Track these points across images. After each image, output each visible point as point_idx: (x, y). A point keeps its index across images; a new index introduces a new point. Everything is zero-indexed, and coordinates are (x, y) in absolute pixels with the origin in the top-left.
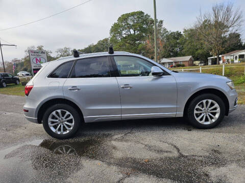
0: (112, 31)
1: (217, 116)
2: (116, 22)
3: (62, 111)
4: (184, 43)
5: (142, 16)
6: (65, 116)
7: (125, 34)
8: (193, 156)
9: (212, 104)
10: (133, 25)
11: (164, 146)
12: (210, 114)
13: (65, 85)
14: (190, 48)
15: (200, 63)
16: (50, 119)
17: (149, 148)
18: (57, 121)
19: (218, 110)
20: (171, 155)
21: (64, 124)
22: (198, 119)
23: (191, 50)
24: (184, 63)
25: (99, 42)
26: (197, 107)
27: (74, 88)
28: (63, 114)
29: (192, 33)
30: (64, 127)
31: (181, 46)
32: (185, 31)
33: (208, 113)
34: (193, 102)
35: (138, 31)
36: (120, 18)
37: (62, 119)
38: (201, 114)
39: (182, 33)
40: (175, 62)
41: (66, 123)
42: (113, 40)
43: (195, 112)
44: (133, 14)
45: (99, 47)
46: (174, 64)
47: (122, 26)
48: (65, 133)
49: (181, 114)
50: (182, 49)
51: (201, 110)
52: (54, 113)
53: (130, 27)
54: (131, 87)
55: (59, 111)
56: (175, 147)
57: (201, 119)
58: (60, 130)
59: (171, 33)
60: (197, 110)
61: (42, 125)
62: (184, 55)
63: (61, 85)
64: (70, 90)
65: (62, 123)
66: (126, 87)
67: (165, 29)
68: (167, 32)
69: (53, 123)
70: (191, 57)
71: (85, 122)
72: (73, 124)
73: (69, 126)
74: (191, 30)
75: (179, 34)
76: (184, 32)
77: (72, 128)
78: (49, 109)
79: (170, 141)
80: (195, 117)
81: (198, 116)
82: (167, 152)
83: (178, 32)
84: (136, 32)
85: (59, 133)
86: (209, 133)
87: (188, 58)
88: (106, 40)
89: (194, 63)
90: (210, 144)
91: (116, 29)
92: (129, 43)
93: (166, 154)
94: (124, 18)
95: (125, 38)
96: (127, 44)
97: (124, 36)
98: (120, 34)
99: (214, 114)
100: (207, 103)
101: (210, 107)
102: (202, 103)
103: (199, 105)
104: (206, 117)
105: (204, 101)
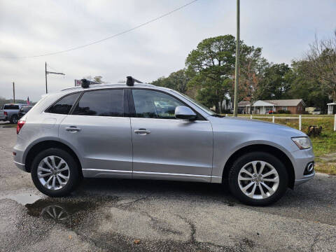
0: (188, 60)
1: (275, 188)
2: (196, 48)
3: (56, 159)
4: (292, 80)
5: (232, 42)
6: (60, 165)
7: (206, 65)
8: (209, 243)
9: (267, 169)
10: (218, 54)
11: (178, 224)
12: (263, 184)
13: (62, 124)
14: (301, 88)
15: (315, 111)
16: (40, 168)
17: (155, 223)
18: (49, 170)
19: (277, 179)
20: (177, 238)
21: (59, 179)
22: (244, 190)
23: (301, 91)
24: (289, 109)
25: (172, 74)
26: (243, 170)
27: (73, 128)
28: (57, 161)
29: (304, 67)
30: (57, 180)
31: (287, 85)
32: (294, 64)
33: (260, 182)
34: (236, 163)
35: (225, 61)
36: (200, 43)
37: (55, 169)
38: (249, 182)
39: (289, 66)
40: (276, 107)
41: (60, 175)
42: (190, 72)
43: (240, 178)
44: (219, 39)
45: (172, 81)
46: (274, 110)
47: (203, 54)
48: (57, 188)
49: (218, 178)
50: (287, 88)
51: (250, 177)
52: (46, 160)
53: (213, 56)
54: (148, 133)
55: (52, 157)
56: (193, 227)
57: (249, 190)
58: (51, 183)
59: (274, 66)
60: (243, 175)
61: (30, 174)
62: (290, 98)
63: (58, 123)
64: (68, 130)
65: (56, 174)
66: (141, 133)
67: (264, 61)
68: (268, 63)
69: (44, 172)
70: (301, 100)
71: (85, 176)
72: (68, 177)
73: (63, 180)
74: (304, 63)
75: (285, 68)
76: (292, 65)
77: (65, 183)
78: (42, 153)
79: (190, 217)
80: (240, 186)
81: (244, 184)
82: (175, 233)
83: (284, 64)
84: (222, 62)
85: (49, 188)
86: (257, 213)
87: (296, 102)
88: (181, 72)
89: (307, 109)
90: (247, 229)
91: (194, 58)
92: (210, 77)
93: (171, 236)
94: (207, 44)
95: (205, 70)
96: (208, 79)
97: (205, 67)
98: (200, 64)
99: (271, 184)
100: (259, 166)
101: (263, 173)
102: (251, 165)
103: (246, 168)
104: (258, 187)
105: (254, 163)
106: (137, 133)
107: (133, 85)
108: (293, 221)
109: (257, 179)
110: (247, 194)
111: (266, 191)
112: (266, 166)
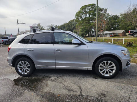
0: (76, 15)
1: (114, 71)
2: (79, 10)
3: (24, 62)
4: (120, 22)
5: (94, 7)
6: (26, 64)
7: (84, 17)
8: (88, 96)
10: (89, 12)
11: (75, 87)
12: (109, 70)
13: (26, 48)
14: (124, 25)
16: (18, 65)
17: (65, 87)
18: (22, 66)
19: (115, 68)
21: (26, 70)
22: (101, 72)
23: (124, 26)
24: (119, 34)
25: (69, 21)
26: (101, 65)
27: (30, 49)
28: (25, 63)
29: (125, 16)
30: (25, 70)
31: (118, 24)
32: (121, 15)
34: (98, 62)
36: (81, 8)
37: (24, 66)
38: (103, 69)
39: (119, 16)
40: (114, 34)
41: (26, 68)
42: (77, 20)
43: (100, 68)
44: (89, 6)
45: (69, 24)
46: (113, 35)
47: (82, 12)
48: (26, 74)
50: (118, 26)
51: (104, 67)
52: (20, 62)
53: (87, 13)
54: (61, 51)
55: (23, 61)
56: (81, 88)
57: (103, 73)
58: (23, 71)
59: (112, 16)
60: (101, 66)
61: (15, 68)
62: (119, 29)
63: (24, 48)
64: (29, 50)
65: (25, 68)
66: (58, 51)
67: (108, 14)
68: (110, 15)
69: (20, 67)
70: (124, 30)
71: (36, 68)
72: (30, 69)
73: (28, 70)
74: (125, 14)
75: (117, 17)
76: (120, 15)
77: (29, 71)
78: (18, 60)
79: (80, 84)
80: (100, 71)
81: (101, 70)
82: (74, 91)
83: (117, 15)
84: (90, 15)
85: (23, 73)
86: (107, 82)
87: (122, 31)
88: (73, 20)
89: (126, 34)
90: (103, 89)
91: (79, 14)
92: (86, 22)
93: (72, 93)
94: (84, 8)
95: (83, 19)
97: (83, 18)
98: (81, 17)
99: (112, 70)
100: (107, 63)
101: (109, 65)
102: (104, 63)
103: (102, 64)
104: (107, 71)
105: (105, 62)
106: (57, 51)
107: (54, 31)
108: (122, 85)
109: (107, 68)
110: (102, 74)
111: (110, 72)
112: (110, 63)
